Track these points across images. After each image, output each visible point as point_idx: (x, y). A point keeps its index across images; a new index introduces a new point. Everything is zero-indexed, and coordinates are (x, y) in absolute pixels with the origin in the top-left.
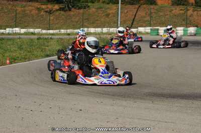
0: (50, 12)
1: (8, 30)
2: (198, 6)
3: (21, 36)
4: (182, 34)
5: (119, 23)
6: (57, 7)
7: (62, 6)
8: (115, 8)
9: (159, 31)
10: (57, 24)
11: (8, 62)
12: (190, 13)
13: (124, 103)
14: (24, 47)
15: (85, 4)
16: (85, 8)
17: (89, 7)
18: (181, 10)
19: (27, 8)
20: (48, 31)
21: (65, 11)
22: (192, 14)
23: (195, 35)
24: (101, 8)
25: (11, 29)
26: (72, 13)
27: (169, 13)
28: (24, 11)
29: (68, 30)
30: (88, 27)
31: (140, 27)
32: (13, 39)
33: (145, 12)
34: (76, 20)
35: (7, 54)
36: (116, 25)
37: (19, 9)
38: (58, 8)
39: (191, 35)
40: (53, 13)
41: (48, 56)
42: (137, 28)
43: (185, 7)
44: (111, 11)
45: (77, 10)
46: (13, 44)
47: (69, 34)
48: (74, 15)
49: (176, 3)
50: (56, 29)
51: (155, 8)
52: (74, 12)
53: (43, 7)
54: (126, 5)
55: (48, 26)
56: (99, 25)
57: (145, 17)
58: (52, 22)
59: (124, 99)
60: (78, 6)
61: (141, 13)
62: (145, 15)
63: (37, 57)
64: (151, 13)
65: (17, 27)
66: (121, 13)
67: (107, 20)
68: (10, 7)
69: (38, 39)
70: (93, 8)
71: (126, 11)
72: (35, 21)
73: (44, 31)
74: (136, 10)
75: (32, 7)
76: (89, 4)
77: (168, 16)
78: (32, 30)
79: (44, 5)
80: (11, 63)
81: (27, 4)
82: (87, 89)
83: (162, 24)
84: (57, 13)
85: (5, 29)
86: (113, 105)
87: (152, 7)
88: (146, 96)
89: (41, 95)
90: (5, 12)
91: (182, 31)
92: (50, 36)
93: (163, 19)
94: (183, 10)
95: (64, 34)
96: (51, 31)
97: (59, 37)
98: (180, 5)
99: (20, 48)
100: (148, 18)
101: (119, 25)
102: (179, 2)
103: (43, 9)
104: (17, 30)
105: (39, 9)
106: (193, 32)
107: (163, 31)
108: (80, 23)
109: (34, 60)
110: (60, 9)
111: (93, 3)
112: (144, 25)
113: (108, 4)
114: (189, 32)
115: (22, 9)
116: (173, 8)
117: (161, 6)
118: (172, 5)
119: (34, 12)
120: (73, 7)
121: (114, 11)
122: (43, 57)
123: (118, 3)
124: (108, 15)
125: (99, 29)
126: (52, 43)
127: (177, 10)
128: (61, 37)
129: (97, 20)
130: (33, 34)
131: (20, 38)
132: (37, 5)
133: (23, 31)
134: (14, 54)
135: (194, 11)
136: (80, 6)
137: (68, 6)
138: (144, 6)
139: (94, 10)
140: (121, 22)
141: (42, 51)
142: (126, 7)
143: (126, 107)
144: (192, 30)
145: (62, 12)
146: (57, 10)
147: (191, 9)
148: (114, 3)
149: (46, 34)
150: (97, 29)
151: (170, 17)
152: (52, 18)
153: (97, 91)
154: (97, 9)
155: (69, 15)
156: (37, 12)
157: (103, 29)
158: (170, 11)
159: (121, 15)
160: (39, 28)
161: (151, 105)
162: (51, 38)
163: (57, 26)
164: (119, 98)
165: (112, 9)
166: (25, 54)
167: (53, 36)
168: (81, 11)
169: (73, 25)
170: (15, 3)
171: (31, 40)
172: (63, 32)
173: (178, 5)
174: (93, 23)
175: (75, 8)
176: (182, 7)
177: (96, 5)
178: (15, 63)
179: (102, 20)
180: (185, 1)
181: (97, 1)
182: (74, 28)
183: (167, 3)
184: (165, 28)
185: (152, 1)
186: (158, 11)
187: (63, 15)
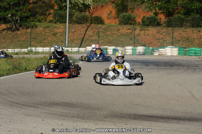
2: (145, 25)
4: (131, 53)
5: (67, 42)
7: (9, 25)
8: (63, 27)
9: (108, 51)
10: (4, 43)
12: (137, 31)
15: (33, 23)
16: (33, 28)
17: (36, 26)
18: (128, 29)
21: (13, 31)
22: (139, 34)
23: (144, 54)
24: (48, 27)
26: (19, 32)
27: (116, 32)
29: (16, 50)
30: (36, 47)
31: (88, 46)
33: (93, 31)
34: (23, 39)
36: (63, 44)
38: (5, 27)
39: (139, 54)
43: (133, 26)
44: (58, 31)
45: (25, 30)
47: (17, 54)
48: (21, 34)
49: (123, 22)
50: (4, 48)
51: (103, 27)
52: (22, 31)
54: (73, 24)
56: (47, 44)
57: (92, 36)
60: (26, 26)
61: (89, 32)
62: (92, 34)
66: (68, 32)
67: (55, 39)
71: (73, 30)
76: (37, 23)
77: (116, 35)
83: (110, 43)
84: (4, 32)
87: (100, 26)
91: (131, 51)
93: (111, 38)
94: (131, 29)
98: (128, 24)
100: (95, 37)
101: (67, 44)
102: (127, 22)
106: (141, 51)
107: (112, 51)
108: (28, 42)
110: (8, 29)
111: (40, 22)
113: (55, 23)
114: (137, 51)
116: (120, 28)
117: (108, 25)
118: (120, 24)
120: (20, 26)
121: (61, 30)
123: (66, 22)
124: (55, 34)
125: (47, 48)
127: (125, 29)
129: (45, 40)
135: (141, 30)
136: (28, 25)
137: (15, 26)
138: (92, 25)
139: (41, 29)
140: (68, 41)
142: (74, 26)
144: (140, 49)
146: (4, 30)
147: (138, 28)
148: (62, 22)
150: (45, 48)
151: (117, 36)
154: (44, 28)
155: (17, 35)
157: (51, 48)
158: (118, 31)
159: (68, 34)
163: (4, 45)
165: (59, 28)
168: (29, 30)
169: (20, 44)
172: (10, 52)
173: (125, 25)
176: (129, 26)
177: (44, 24)
179: (50, 39)
180: (132, 20)
181: (43, 20)
182: (22, 47)
183: (114, 23)
184: (113, 47)
185: (99, 21)
186: (105, 30)
187: (10, 34)
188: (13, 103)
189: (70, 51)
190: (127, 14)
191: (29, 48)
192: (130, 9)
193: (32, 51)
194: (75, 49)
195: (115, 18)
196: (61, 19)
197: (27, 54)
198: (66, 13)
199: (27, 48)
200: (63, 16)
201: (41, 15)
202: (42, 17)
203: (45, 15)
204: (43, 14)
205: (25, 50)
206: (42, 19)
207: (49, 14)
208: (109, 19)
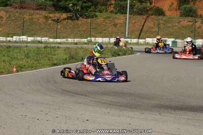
0: (57, 21)
1: (15, 38)
3: (28, 45)
5: (127, 33)
6: (64, 15)
7: (69, 15)
8: (124, 18)
9: (167, 42)
10: (65, 32)
11: (15, 70)
12: (198, 24)
13: (131, 114)
14: (31, 55)
15: (93, 13)
16: (93, 18)
17: (96, 16)
18: (189, 21)
19: (34, 17)
20: (56, 40)
21: (72, 20)
22: (200, 26)
24: (109, 18)
25: (18, 37)
26: (80, 22)
27: (177, 24)
28: (32, 19)
29: (75, 40)
30: (95, 37)
31: (148, 38)
32: (20, 48)
33: (153, 23)
34: (84, 29)
35: (14, 62)
36: (123, 35)
37: (27, 17)
38: (66, 17)
39: (199, 47)
40: (60, 21)
41: (55, 65)
42: (145, 39)
43: (194, 18)
44: (119, 21)
45: (85, 20)
46: (19, 52)
47: (76, 44)
48: (81, 24)
49: (184, 14)
50: (63, 38)
51: (164, 19)
52: (82, 21)
53: (51, 15)
54: (134, 15)
55: (55, 35)
57: (152, 28)
58: (59, 31)
59: (131, 110)
60: (86, 15)
61: (149, 24)
62: (153, 25)
63: (43, 66)
64: (159, 24)
65: (25, 35)
66: (129, 23)
67: (115, 29)
68: (17, 15)
69: (45, 47)
70: (101, 18)
71: (134, 21)
72: (43, 29)
73: (51, 40)
74: (144, 20)
75: (39, 16)
76: (97, 14)
77: (176, 27)
78: (39, 39)
79: (51, 13)
80: (17, 71)
81: (34, 12)
82: (94, 100)
83: (169, 36)
84: (65, 22)
85: (12, 37)
86: (119, 116)
87: (160, 17)
88: (154, 107)
89: (48, 104)
90: (12, 20)
92: (58, 45)
93: (171, 30)
94: (192, 22)
95: (71, 43)
96: (58, 40)
97: (65, 46)
98: (189, 16)
99: (27, 56)
100: (156, 29)
101: (127, 36)
102: (188, 14)
103: (50, 17)
104: (24, 38)
105: (46, 18)
106: (200, 44)
107: (171, 43)
108: (88, 32)
109: (41, 68)
110: (68, 18)
111: (101, 12)
112: (152, 36)
113: (116, 13)
114: (197, 44)
115: (30, 17)
116: (181, 20)
117: (169, 17)
118: (180, 16)
119: (42, 20)
120: (81, 16)
121: (121, 21)
122: (50, 66)
123: (127, 13)
124: (115, 25)
125: (107, 39)
126: (59, 52)
127: (186, 21)
128: (68, 46)
129: (105, 30)
130: (40, 42)
131: (27, 46)
132: (44, 13)
133: (30, 39)
134: (21, 62)
135: (202, 23)
136: (88, 15)
137: (76, 15)
138: (153, 16)
139: (101, 19)
140: (128, 32)
141: (49, 60)
142: (134, 17)
143: (134, 118)
144: (200, 42)
145: (70, 21)
146: (65, 19)
147: (199, 21)
148: (122, 13)
149: (54, 43)
150: (104, 39)
151: (178, 28)
152: (59, 27)
153: (104, 102)
154: (105, 18)
155: (77, 24)
156: (44, 20)
157: (111, 39)
158: (179, 23)
159: (129, 25)
160: (46, 36)
161: (158, 117)
162: (58, 47)
163: (64, 35)
164: (126, 108)
165: (120, 19)
166: (31, 63)
167: (60, 46)
168: (89, 20)
169: (81, 34)
170: (23, 11)
171: (38, 48)
172: (70, 41)
173: (186, 17)
174: (101, 33)
175: (83, 18)
176: (190, 19)
177: (105, 15)
178: (22, 71)
179: (110, 29)
180: (194, 13)
181: (105, 11)
182: (82, 37)
183: (175, 15)
184: (173, 39)
185: (160, 12)
186: (166, 22)
187: (70, 24)
188: (65, 91)
189: (129, 42)
190: (189, 6)
191: (89, 38)
192: (192, 1)
193: (91, 41)
194: (135, 41)
195: (176, 10)
196: (122, 10)
197: (86, 44)
198: (127, 4)
199: (87, 38)
200: (124, 7)
201: (102, 5)
202: (103, 7)
203: (106, 5)
204: (104, 4)
205: (85, 40)
206: (103, 9)
207: (110, 5)
208: (171, 11)
